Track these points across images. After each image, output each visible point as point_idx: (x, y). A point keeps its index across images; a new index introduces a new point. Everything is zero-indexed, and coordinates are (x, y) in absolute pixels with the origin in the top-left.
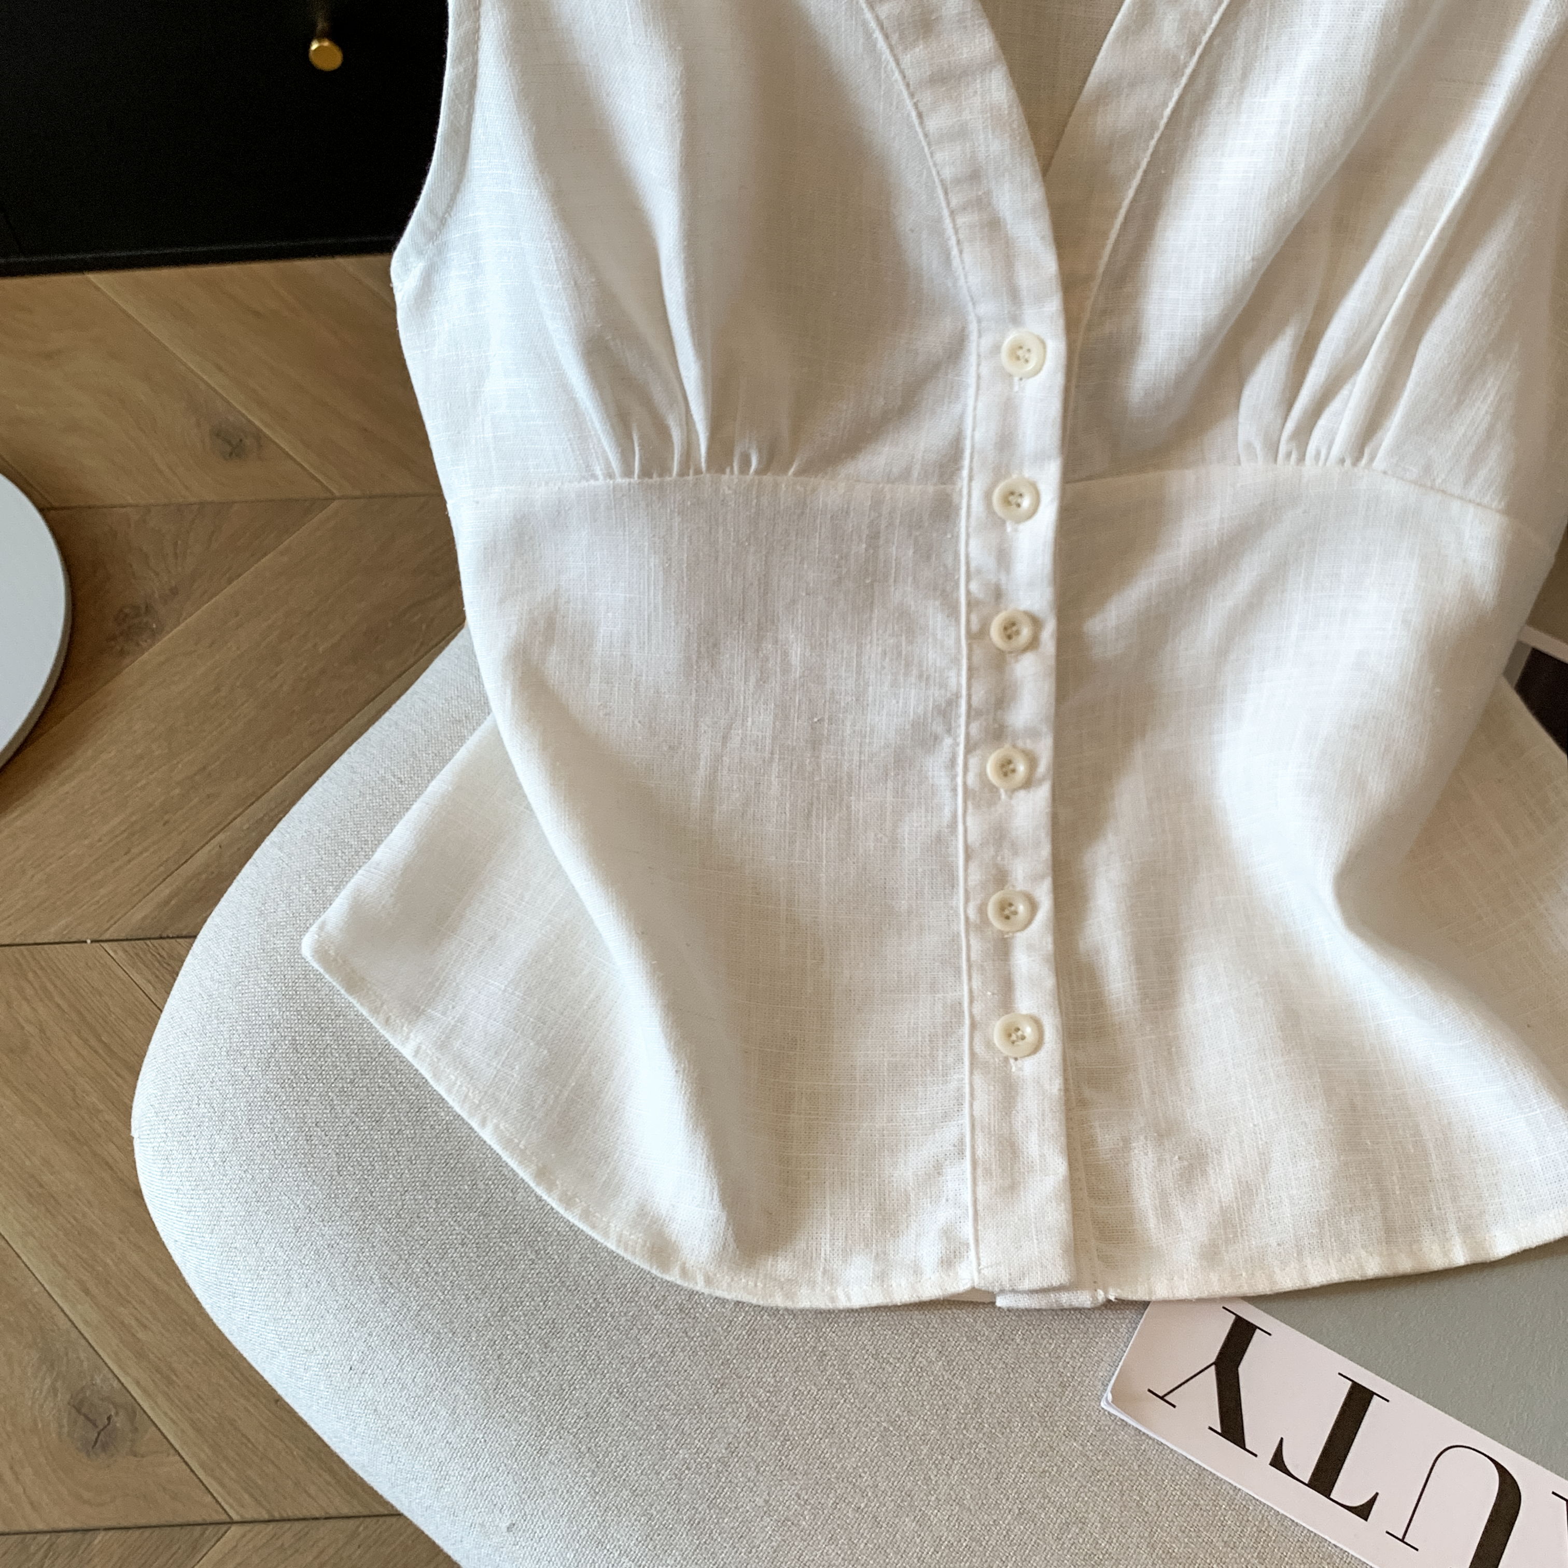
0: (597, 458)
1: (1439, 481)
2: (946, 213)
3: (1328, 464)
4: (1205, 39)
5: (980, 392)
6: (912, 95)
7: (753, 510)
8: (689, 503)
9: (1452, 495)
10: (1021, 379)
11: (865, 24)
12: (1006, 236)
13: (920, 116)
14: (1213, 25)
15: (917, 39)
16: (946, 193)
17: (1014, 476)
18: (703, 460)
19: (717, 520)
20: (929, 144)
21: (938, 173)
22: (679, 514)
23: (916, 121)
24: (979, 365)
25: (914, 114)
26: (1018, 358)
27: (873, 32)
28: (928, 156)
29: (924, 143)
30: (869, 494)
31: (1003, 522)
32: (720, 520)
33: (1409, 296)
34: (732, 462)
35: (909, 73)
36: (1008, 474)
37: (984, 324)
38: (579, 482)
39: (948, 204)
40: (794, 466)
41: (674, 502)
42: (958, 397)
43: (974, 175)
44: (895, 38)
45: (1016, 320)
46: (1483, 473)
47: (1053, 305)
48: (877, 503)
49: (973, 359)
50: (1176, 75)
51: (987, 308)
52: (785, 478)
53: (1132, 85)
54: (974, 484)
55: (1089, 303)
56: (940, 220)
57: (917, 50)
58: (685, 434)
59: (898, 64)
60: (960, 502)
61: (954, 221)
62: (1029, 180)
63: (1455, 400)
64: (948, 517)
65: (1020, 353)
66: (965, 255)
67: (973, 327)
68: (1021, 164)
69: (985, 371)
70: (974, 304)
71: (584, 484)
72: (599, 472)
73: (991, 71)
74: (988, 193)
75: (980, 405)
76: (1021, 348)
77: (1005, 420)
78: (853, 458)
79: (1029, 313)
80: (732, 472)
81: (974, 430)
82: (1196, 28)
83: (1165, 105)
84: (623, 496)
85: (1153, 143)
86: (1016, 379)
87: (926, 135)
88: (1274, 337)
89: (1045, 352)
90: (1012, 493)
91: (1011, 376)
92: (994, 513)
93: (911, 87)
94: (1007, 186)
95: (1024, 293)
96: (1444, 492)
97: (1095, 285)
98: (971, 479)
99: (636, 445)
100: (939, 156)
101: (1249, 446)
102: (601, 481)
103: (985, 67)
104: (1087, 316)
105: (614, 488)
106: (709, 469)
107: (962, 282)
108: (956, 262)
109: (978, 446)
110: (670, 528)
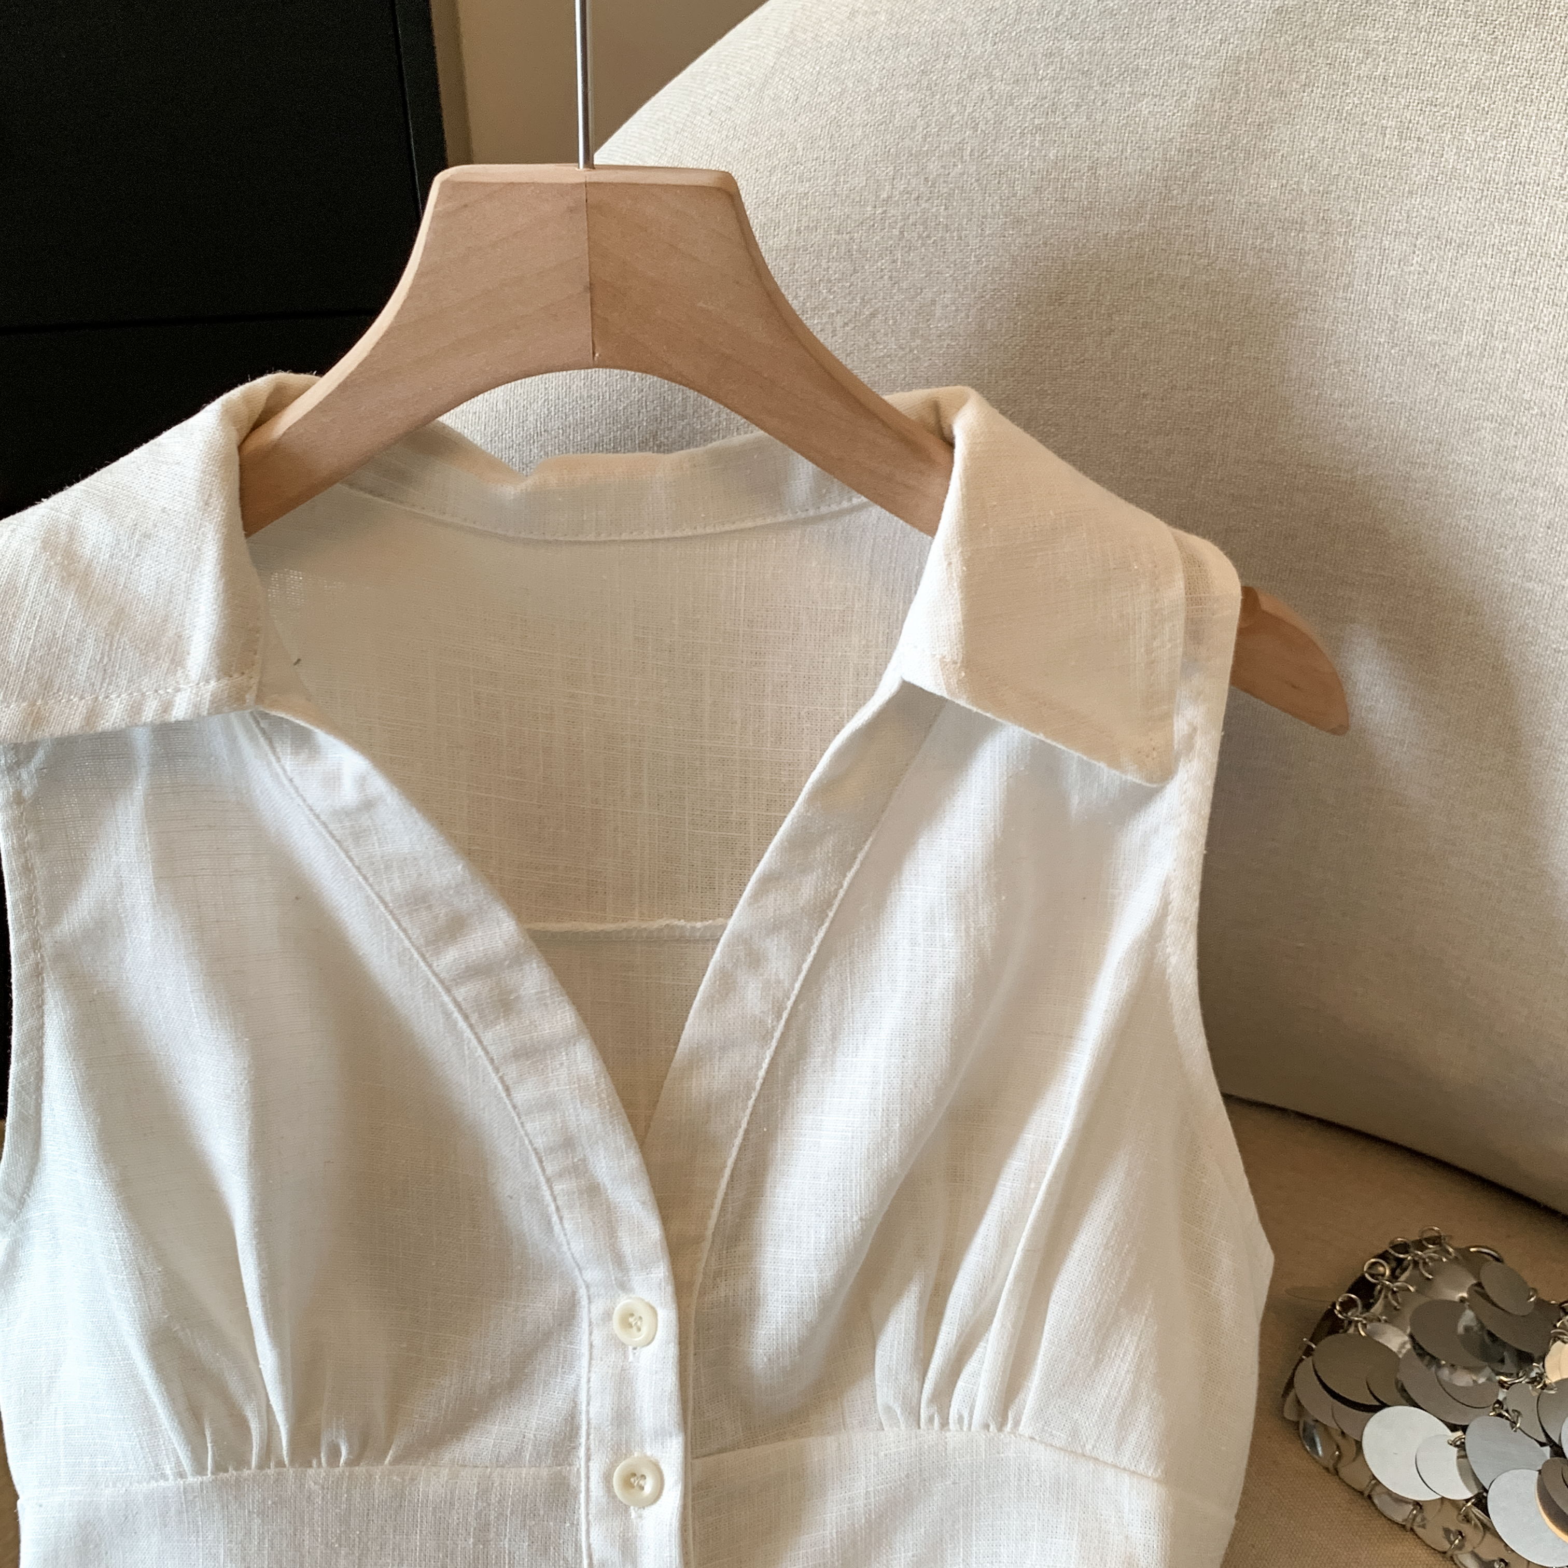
0: (167, 1455)
1: (1089, 1447)
2: (542, 1179)
3: (973, 1428)
4: (790, 1004)
5: (593, 1362)
6: (497, 1070)
7: (344, 1506)
8: (270, 1502)
9: (1106, 1463)
10: (635, 1349)
11: (443, 1005)
12: (607, 1199)
13: (507, 1090)
14: (796, 992)
15: (497, 1018)
16: (541, 1161)
17: (636, 1455)
18: (285, 1453)
19: (302, 1519)
20: (518, 1115)
21: (530, 1142)
22: (258, 1516)
23: (504, 1095)
24: (590, 1334)
25: (500, 1087)
26: (631, 1326)
27: (452, 1013)
28: (519, 1126)
29: (514, 1114)
30: (475, 1481)
31: (627, 1508)
32: (306, 1520)
33: (1029, 1252)
34: (320, 1453)
35: (491, 1049)
36: (629, 1453)
37: (592, 1290)
38: (148, 1482)
39: (544, 1170)
40: (391, 1452)
41: (253, 1502)
42: (572, 1367)
43: (568, 1143)
44: (474, 1018)
45: (624, 1286)
46: (1133, 1438)
47: (661, 1272)
48: (484, 1492)
49: (585, 1325)
50: (766, 1037)
51: (592, 1274)
52: (380, 1467)
53: (723, 1049)
54: (591, 1464)
55: (701, 1266)
56: (537, 1187)
57: (498, 1027)
58: (266, 1425)
59: (480, 1042)
60: (578, 1486)
61: (551, 1188)
62: (624, 1146)
63: (1093, 1359)
64: (565, 1504)
65: (631, 1320)
66: (565, 1221)
67: (582, 1292)
68: (614, 1132)
69: (597, 1339)
70: (580, 1270)
71: (153, 1484)
72: (168, 1472)
73: (574, 1045)
74: (584, 1160)
75: (593, 1377)
76: (632, 1315)
77: (620, 1394)
78: (459, 1439)
79: (637, 1279)
80: (319, 1464)
81: (588, 1404)
82: (780, 995)
83: (758, 1066)
84: (195, 1497)
85: (751, 1103)
86: (630, 1348)
87: (515, 1107)
88: (898, 1295)
89: (657, 1319)
90: (634, 1475)
91: (624, 1346)
92: (615, 1497)
93: (496, 1061)
94: (602, 1153)
95: (629, 1258)
96: (1096, 1459)
97: (707, 1245)
98: (588, 1459)
99: (209, 1440)
100: (529, 1126)
101: (888, 1409)
102: (171, 1482)
103: (568, 1041)
104: (699, 1279)
105: (185, 1489)
106: (292, 1462)
107: (565, 1248)
108: (557, 1228)
109: (593, 1422)
110: (248, 1533)
